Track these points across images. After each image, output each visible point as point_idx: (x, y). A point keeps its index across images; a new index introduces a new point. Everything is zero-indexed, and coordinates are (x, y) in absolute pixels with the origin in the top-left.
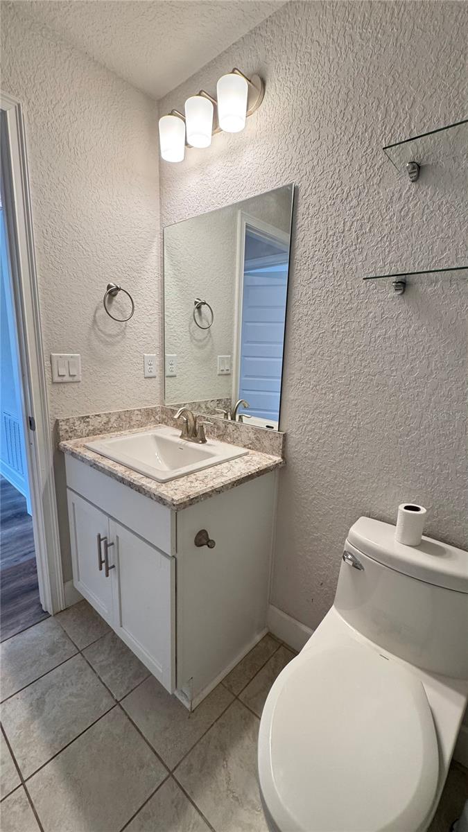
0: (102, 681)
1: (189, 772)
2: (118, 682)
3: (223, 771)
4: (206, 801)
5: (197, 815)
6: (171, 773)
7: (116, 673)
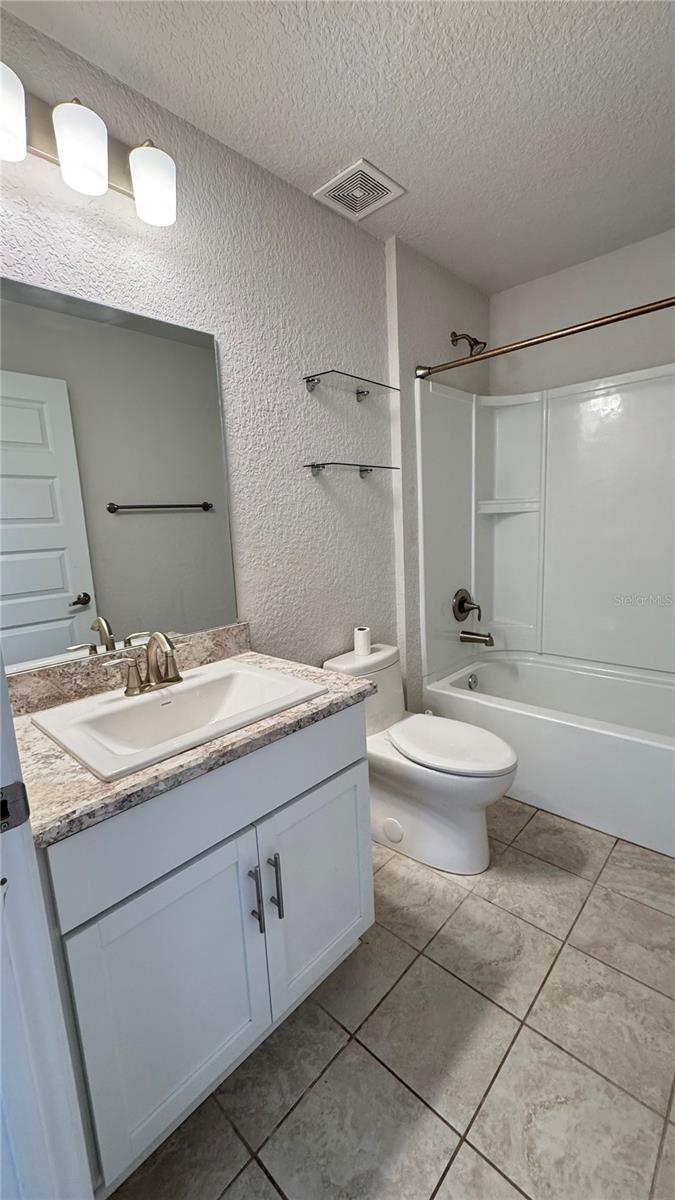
0: (320, 1077)
1: (416, 937)
2: (321, 1047)
3: (411, 909)
4: (435, 922)
5: (446, 927)
6: (421, 953)
7: (305, 1056)
